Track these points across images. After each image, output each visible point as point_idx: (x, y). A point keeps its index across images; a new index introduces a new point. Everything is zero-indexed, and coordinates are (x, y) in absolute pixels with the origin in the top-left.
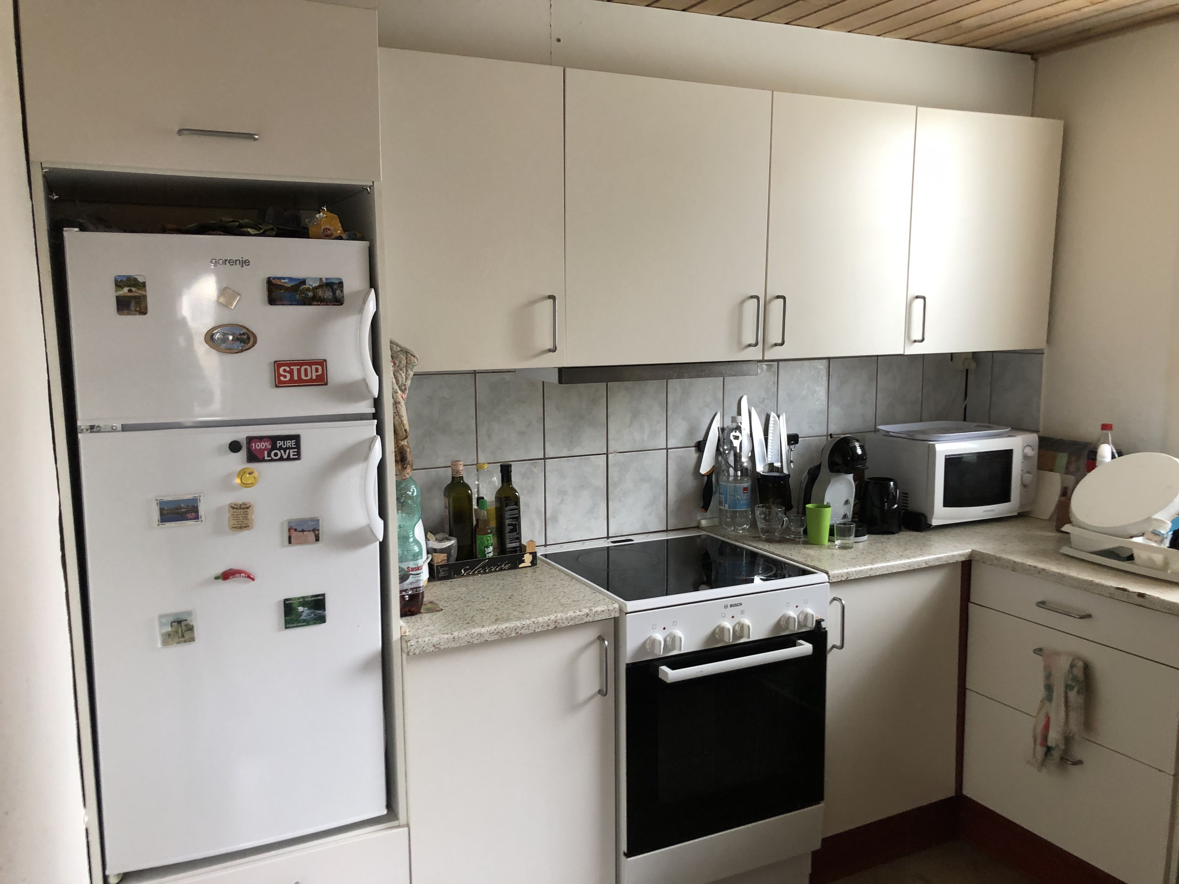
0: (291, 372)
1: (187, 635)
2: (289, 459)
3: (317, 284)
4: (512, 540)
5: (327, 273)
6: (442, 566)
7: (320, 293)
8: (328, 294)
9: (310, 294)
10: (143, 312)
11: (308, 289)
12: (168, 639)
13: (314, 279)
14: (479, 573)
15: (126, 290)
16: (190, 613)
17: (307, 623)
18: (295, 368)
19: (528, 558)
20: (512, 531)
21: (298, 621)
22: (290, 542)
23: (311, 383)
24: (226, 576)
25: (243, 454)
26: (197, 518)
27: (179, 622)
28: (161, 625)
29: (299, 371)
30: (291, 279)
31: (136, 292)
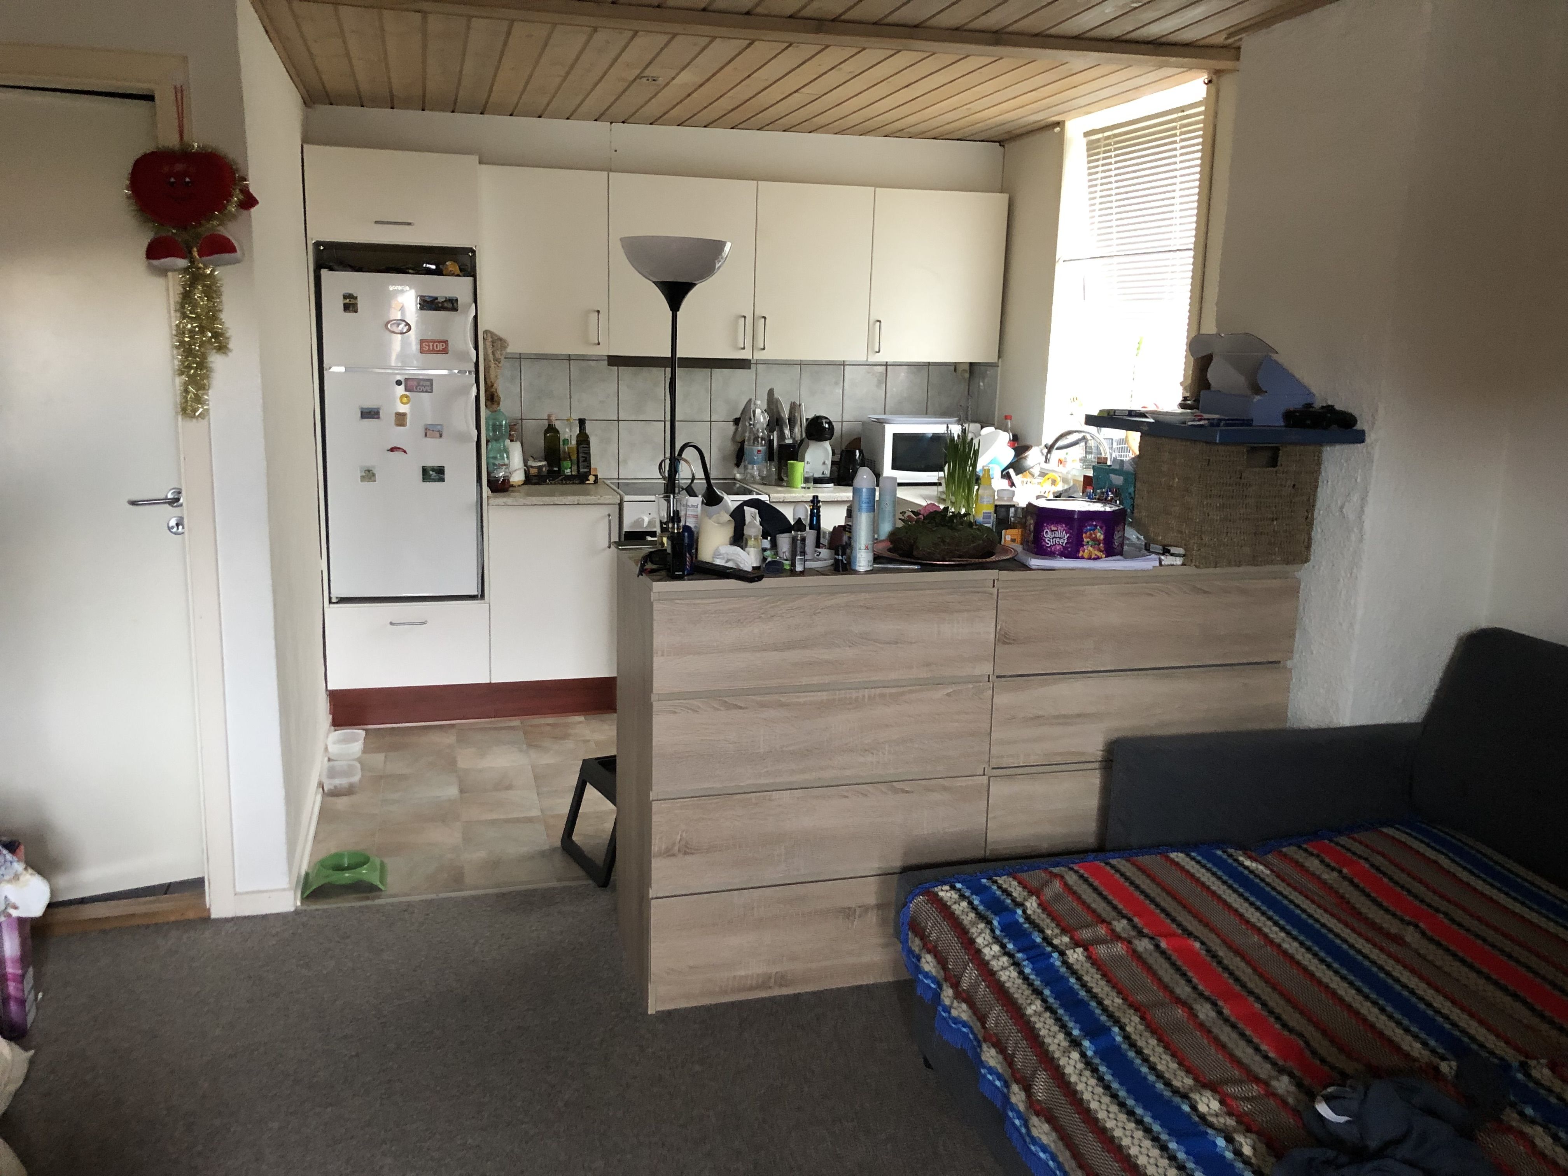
0: (429, 346)
1: (373, 478)
2: (426, 392)
3: (444, 300)
4: (585, 467)
5: (450, 294)
6: (535, 476)
7: (446, 305)
8: (449, 305)
9: (440, 305)
10: (356, 311)
11: (439, 302)
12: (363, 478)
13: (442, 297)
14: (559, 483)
15: (348, 300)
16: (374, 467)
17: (434, 480)
18: (431, 344)
19: (592, 479)
20: (584, 461)
21: (430, 479)
22: (426, 435)
23: (438, 352)
24: (392, 450)
25: (402, 387)
26: (378, 418)
27: (369, 471)
28: (361, 472)
29: (433, 345)
30: (430, 297)
31: (353, 301)
